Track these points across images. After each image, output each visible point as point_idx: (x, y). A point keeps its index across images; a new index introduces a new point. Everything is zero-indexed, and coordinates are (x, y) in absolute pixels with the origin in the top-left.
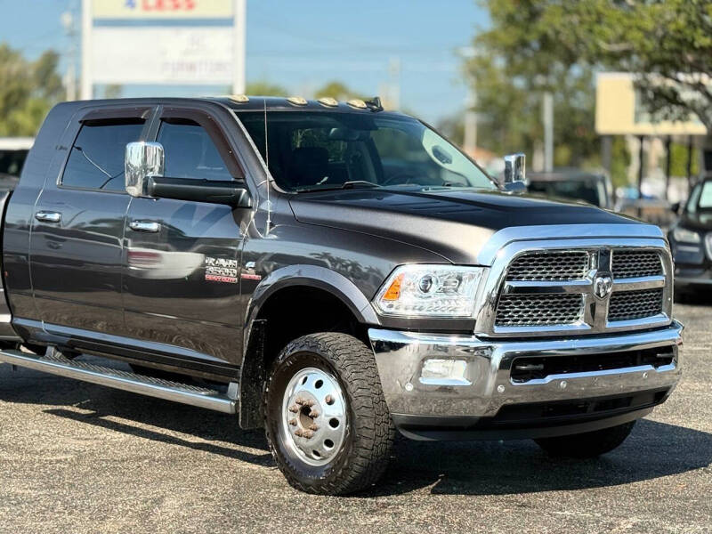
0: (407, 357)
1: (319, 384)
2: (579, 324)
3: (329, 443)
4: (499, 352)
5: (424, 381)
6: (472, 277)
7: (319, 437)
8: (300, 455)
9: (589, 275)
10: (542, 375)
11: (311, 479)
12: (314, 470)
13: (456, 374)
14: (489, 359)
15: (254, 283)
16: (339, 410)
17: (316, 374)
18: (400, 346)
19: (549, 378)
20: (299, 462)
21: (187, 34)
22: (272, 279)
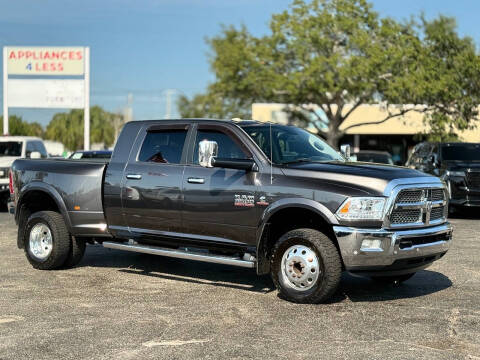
0: (351, 239)
1: (304, 252)
2: (419, 222)
3: (310, 280)
4: (395, 237)
5: (363, 249)
6: (377, 202)
7: (304, 278)
8: (293, 286)
9: (424, 201)
10: (410, 246)
11: (301, 297)
12: (300, 293)
13: (374, 246)
14: (390, 238)
15: (265, 207)
16: (315, 264)
17: (300, 248)
18: (348, 234)
19: (413, 247)
20: (292, 289)
21: (59, 82)
22: (274, 206)
